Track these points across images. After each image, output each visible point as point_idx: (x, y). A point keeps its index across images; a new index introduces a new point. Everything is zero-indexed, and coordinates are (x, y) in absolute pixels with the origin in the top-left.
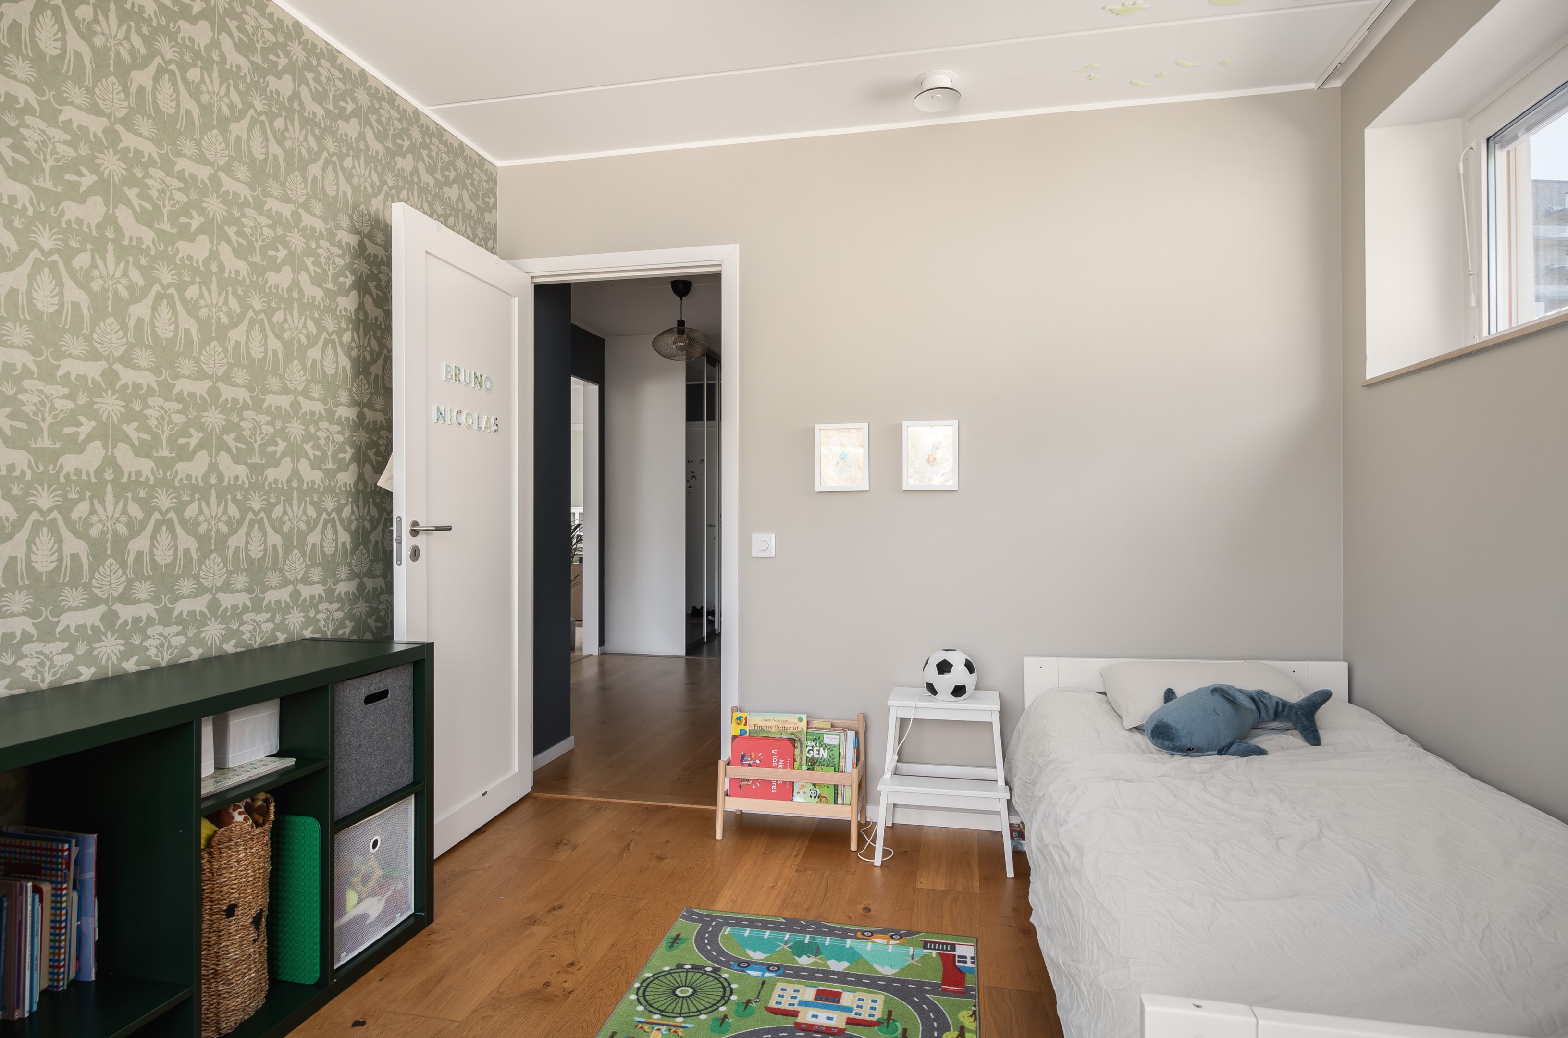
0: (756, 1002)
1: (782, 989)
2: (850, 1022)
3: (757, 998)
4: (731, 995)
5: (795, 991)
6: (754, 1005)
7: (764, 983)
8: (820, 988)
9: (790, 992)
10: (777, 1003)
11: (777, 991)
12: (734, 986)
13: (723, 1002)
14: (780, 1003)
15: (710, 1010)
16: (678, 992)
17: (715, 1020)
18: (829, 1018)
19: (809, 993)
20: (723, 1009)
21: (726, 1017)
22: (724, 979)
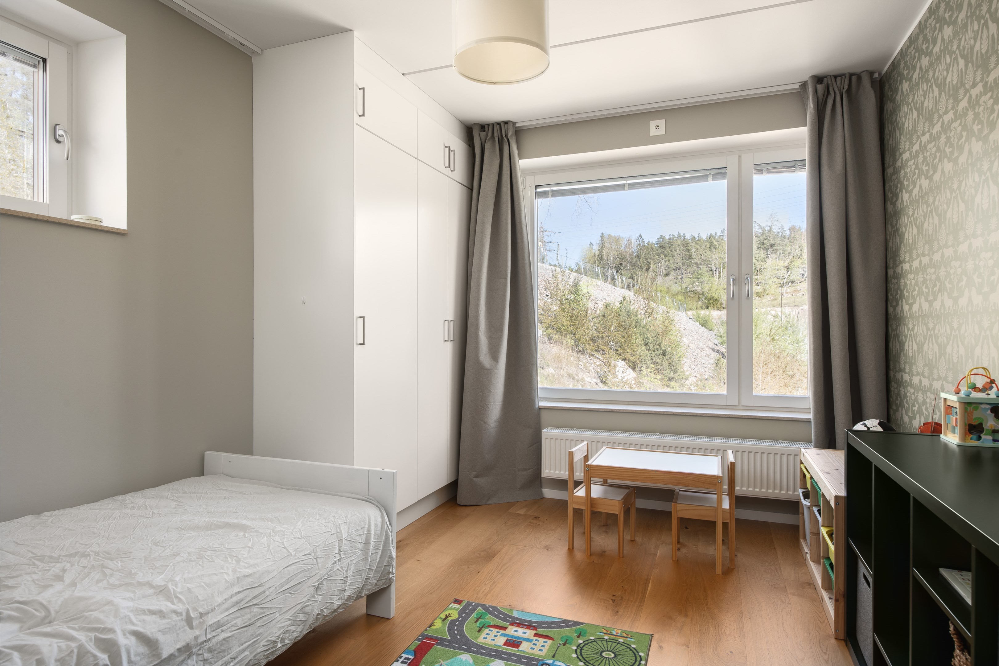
0: (560, 644)
1: (542, 650)
2: (505, 628)
3: (558, 647)
4: (576, 650)
5: (533, 649)
6: (561, 642)
7: (554, 656)
8: (516, 649)
9: (537, 648)
10: (546, 642)
11: (545, 650)
12: (574, 656)
13: (581, 646)
14: (544, 642)
15: (588, 642)
16: (613, 655)
17: (584, 636)
18: (516, 631)
19: (525, 647)
20: (581, 641)
21: (578, 637)
22: (582, 661)
